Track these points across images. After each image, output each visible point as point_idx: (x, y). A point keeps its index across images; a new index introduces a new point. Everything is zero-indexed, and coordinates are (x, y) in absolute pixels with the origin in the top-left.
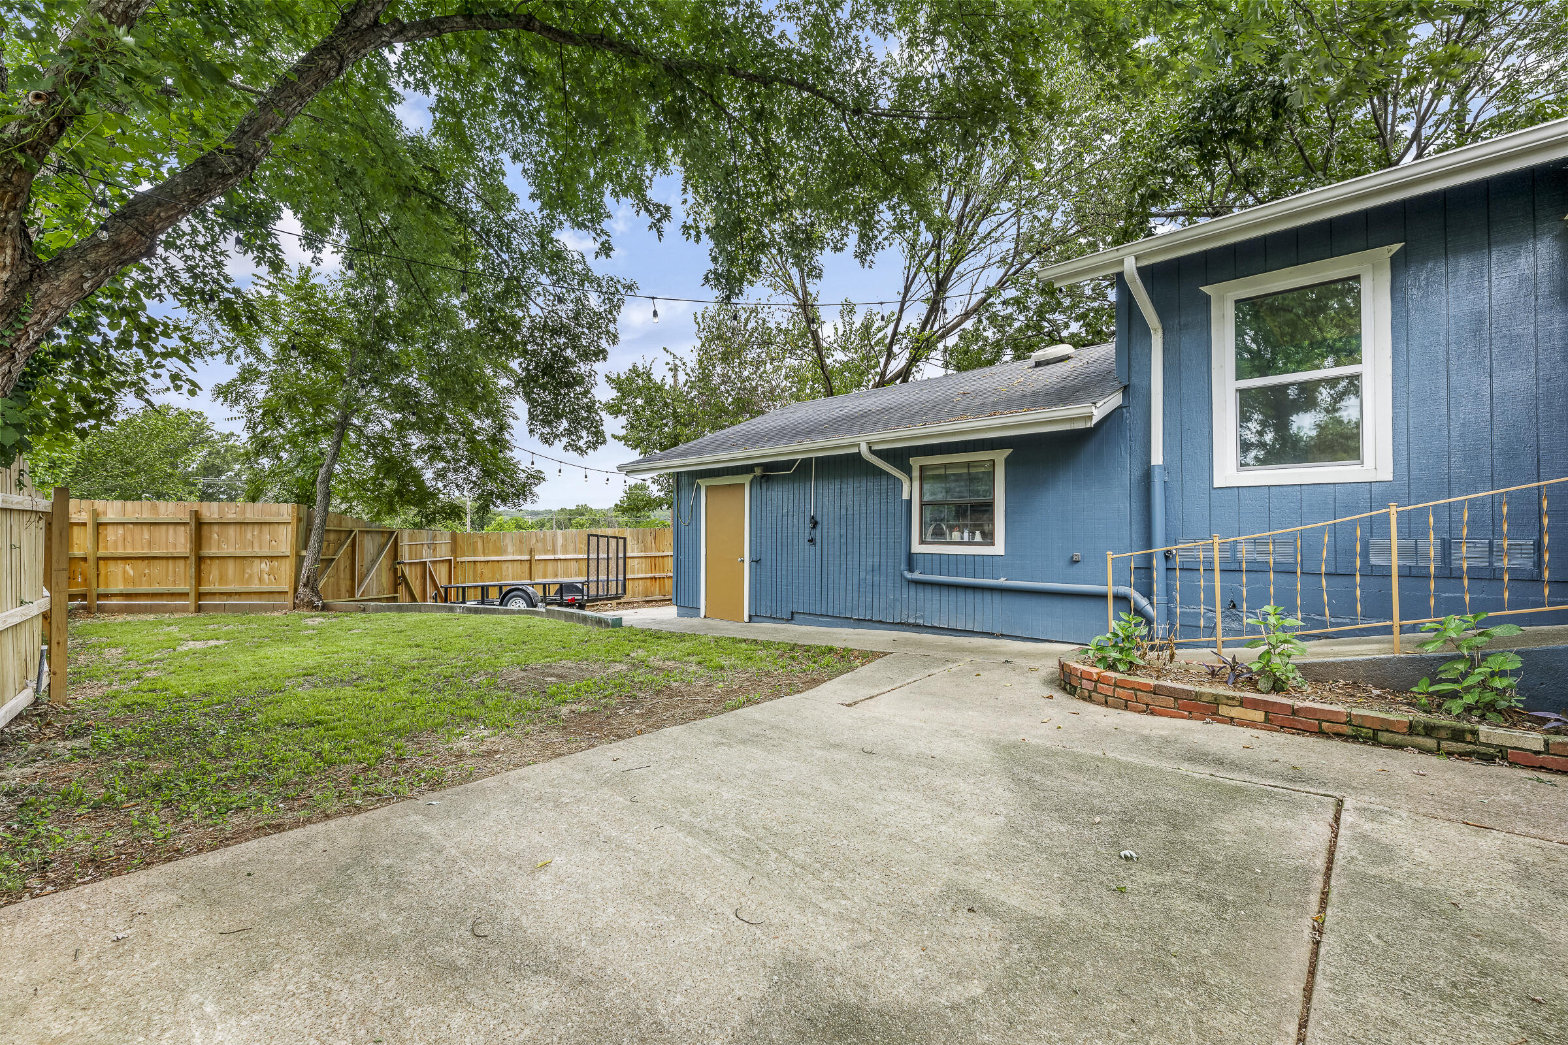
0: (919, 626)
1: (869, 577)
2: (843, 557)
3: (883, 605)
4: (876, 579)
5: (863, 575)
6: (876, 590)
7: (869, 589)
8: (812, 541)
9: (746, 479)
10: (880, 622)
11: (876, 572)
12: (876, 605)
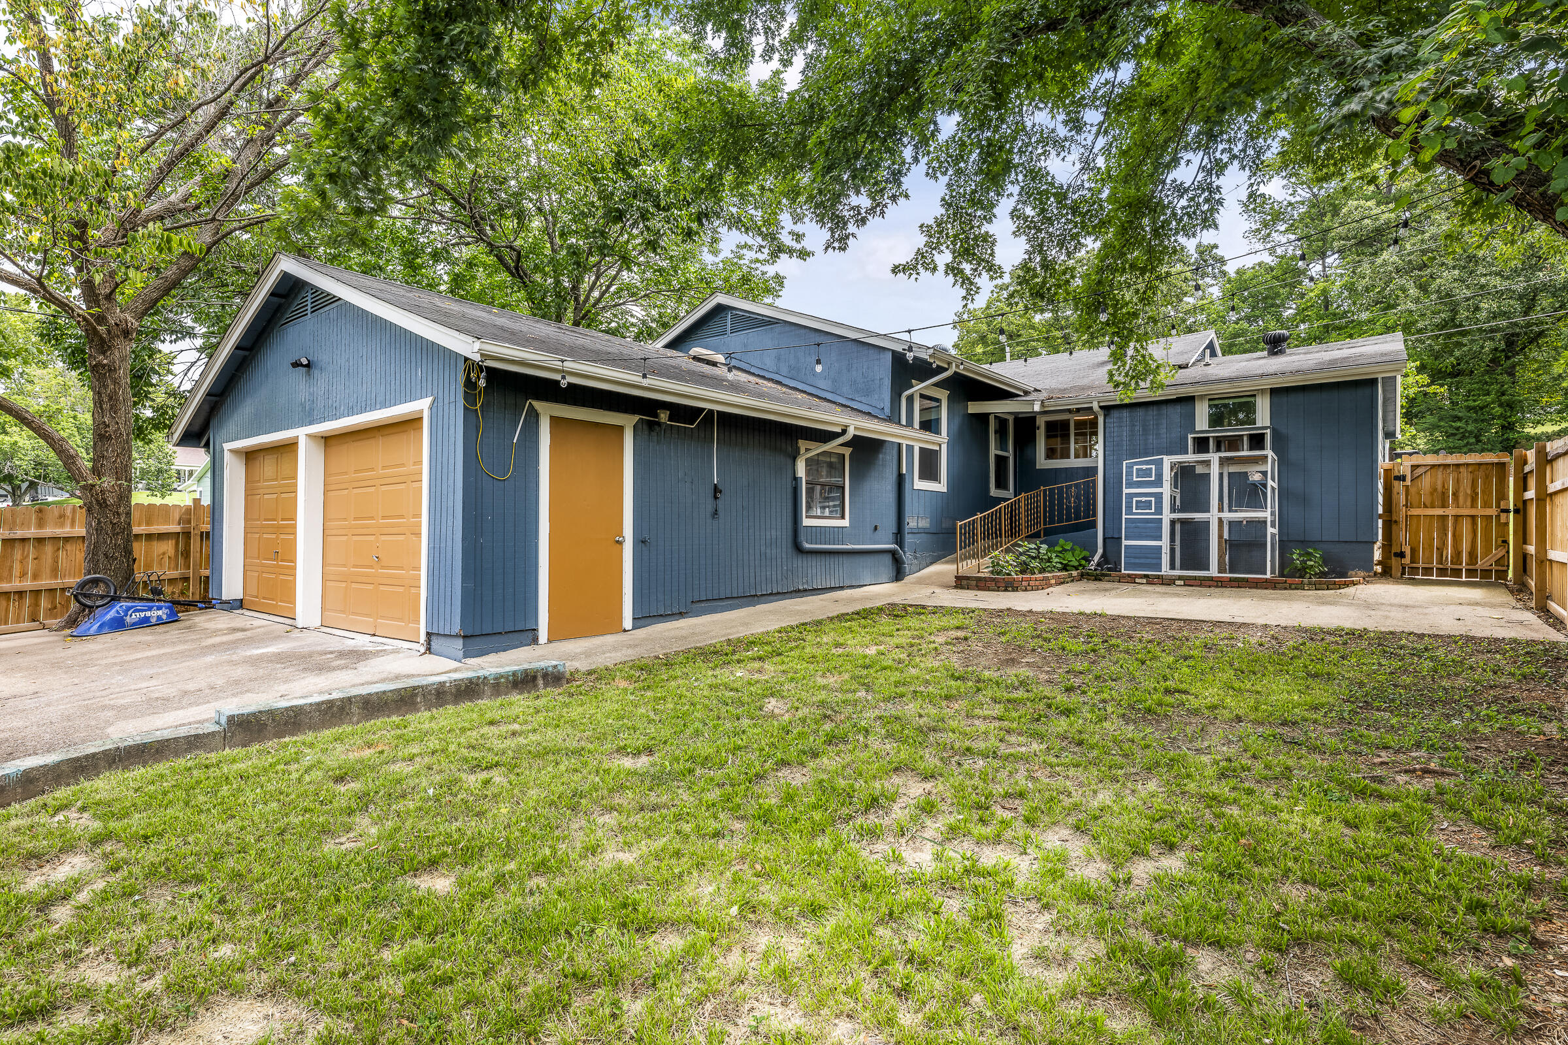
0: (805, 590)
1: (768, 551)
2: (745, 531)
3: (779, 577)
4: (774, 551)
5: (763, 548)
6: (774, 563)
7: (769, 563)
8: (715, 513)
9: (628, 422)
10: (778, 593)
11: (774, 546)
12: (774, 577)
